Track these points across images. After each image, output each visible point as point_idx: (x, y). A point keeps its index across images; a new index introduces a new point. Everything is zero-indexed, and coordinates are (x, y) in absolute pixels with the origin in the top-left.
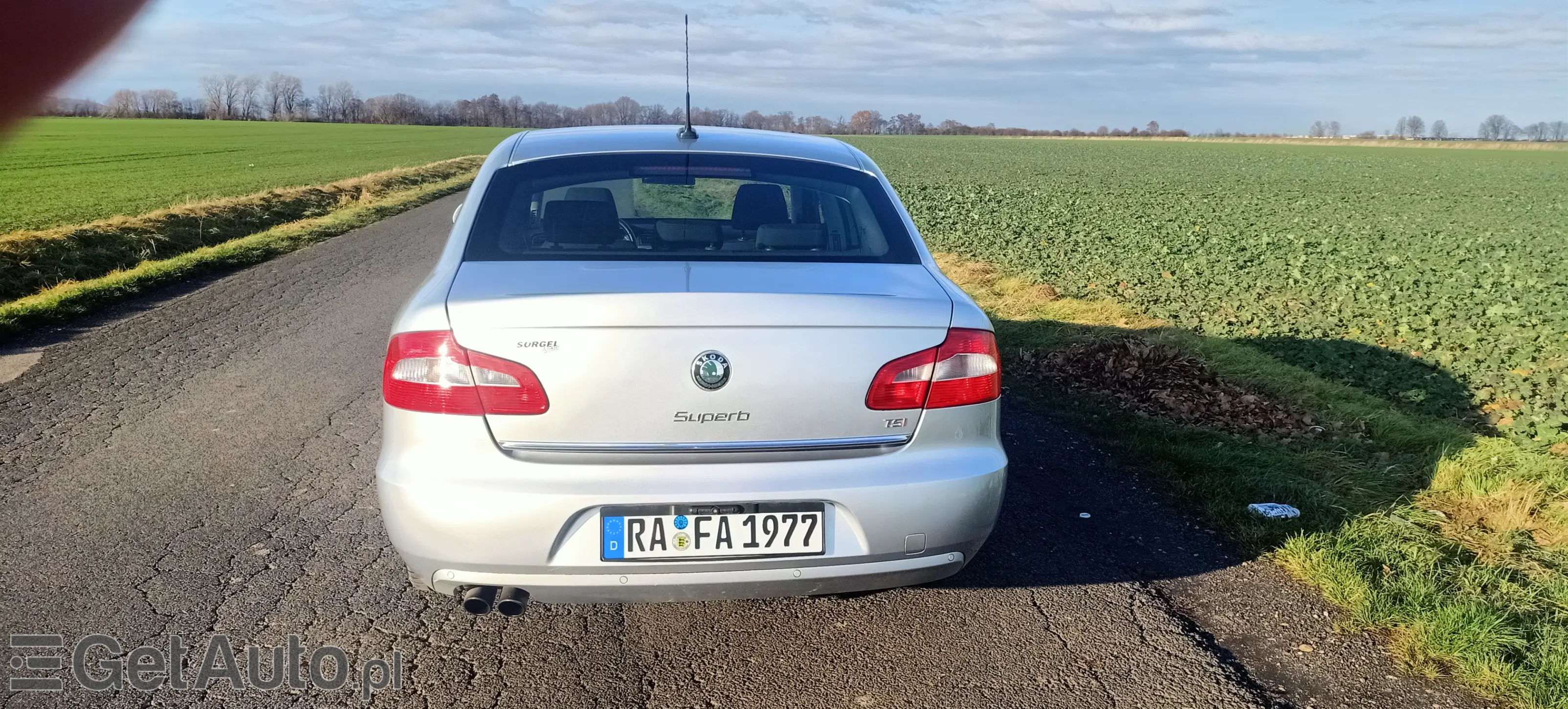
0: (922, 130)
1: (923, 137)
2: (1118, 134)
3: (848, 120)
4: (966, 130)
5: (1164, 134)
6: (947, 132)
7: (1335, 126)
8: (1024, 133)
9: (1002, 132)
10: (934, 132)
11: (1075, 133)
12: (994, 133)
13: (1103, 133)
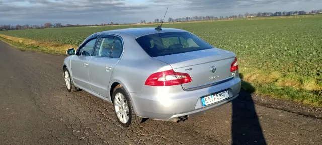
0: (62, 26)
1: (63, 28)
2: (105, 25)
3: (43, 25)
4: (73, 26)
5: (114, 24)
6: (68, 26)
7: (145, 21)
8: (86, 26)
9: (81, 26)
10: (65, 26)
11: (96, 25)
12: (79, 26)
13: (102, 25)
